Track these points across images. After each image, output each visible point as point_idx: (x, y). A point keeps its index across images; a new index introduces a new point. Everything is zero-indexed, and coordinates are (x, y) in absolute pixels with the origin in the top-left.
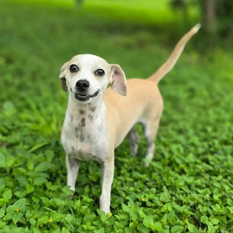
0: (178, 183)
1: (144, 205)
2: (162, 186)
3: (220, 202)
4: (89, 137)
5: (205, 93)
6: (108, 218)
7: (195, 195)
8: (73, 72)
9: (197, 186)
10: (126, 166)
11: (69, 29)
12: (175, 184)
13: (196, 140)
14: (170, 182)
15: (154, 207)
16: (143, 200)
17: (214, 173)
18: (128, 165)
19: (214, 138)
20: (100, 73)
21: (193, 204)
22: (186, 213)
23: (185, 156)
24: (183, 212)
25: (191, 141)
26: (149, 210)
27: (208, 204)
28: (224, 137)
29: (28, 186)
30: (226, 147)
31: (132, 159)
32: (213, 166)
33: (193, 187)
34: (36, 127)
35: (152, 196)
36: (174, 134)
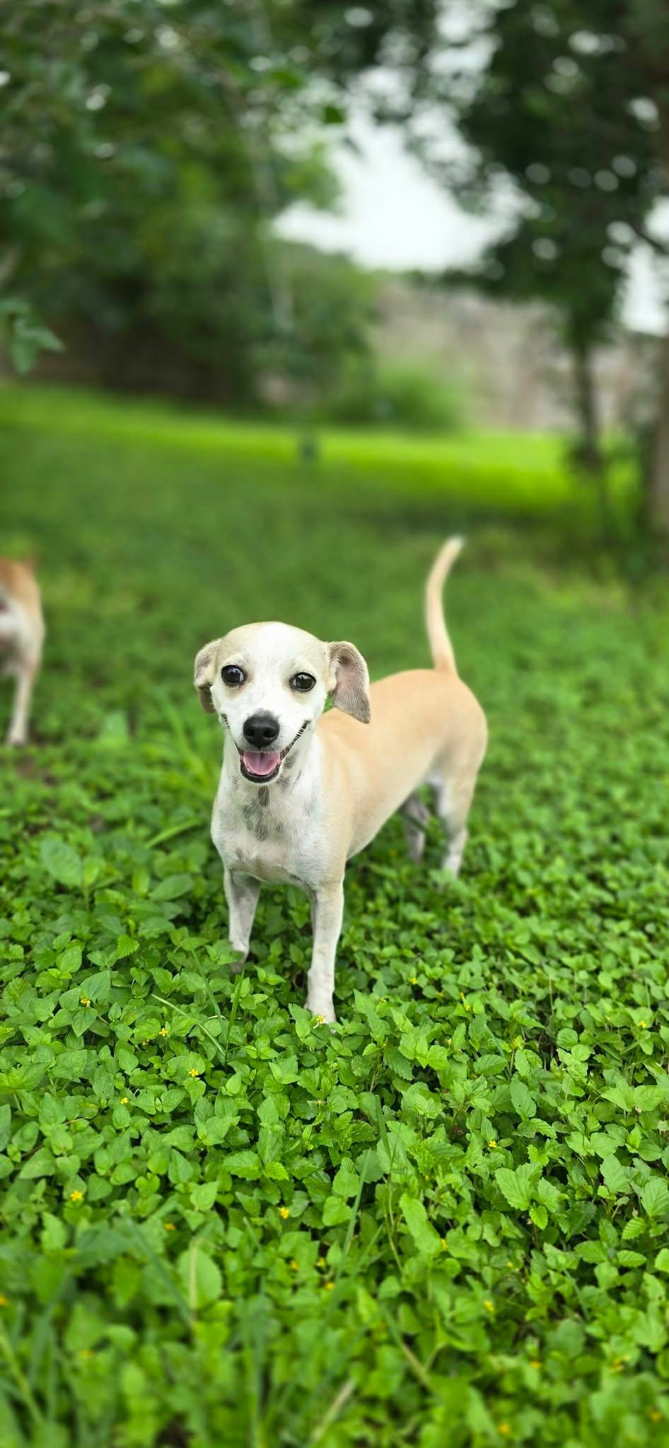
0: (513, 938)
1: (417, 993)
2: (472, 945)
3: (615, 994)
4: (279, 828)
5: (628, 694)
6: (314, 1028)
7: (551, 974)
8: (232, 686)
9: (564, 947)
10: (388, 886)
11: (309, 519)
12: (504, 940)
13: (579, 820)
14: (492, 934)
15: (442, 1001)
16: (415, 982)
17: (614, 913)
18: (394, 886)
19: (629, 816)
20: (302, 683)
21: (544, 997)
22: (519, 1020)
23: (544, 864)
24: (511, 1018)
25: (568, 823)
26: (426, 1009)
27: (583, 997)
28: (654, 816)
29: (122, 938)
30: (654, 842)
31: (405, 870)
32: (613, 892)
33: (553, 948)
34: (176, 779)
35: (437, 972)
36: (525, 801)
